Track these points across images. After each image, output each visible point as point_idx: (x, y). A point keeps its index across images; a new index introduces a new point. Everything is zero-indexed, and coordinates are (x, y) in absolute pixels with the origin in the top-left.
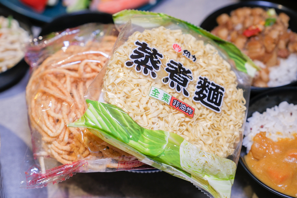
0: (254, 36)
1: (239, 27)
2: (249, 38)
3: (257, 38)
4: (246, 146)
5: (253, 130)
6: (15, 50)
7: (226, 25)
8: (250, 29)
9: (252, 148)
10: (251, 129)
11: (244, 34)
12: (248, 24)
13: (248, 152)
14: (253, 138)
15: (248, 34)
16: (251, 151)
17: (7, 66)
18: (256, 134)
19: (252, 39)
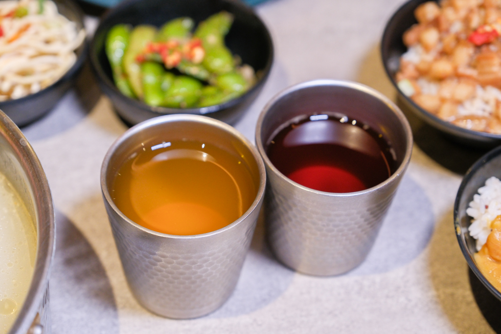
0: (488, 43)
1: (457, 27)
2: (478, 47)
3: (493, 48)
4: (475, 237)
5: (489, 209)
6: (55, 54)
7: (436, 23)
8: (481, 31)
9: (488, 240)
10: (487, 207)
11: (470, 39)
12: (475, 22)
13: (479, 248)
14: (490, 223)
15: (479, 40)
16: (486, 245)
17: (40, 83)
18: (495, 216)
19: (484, 49)
